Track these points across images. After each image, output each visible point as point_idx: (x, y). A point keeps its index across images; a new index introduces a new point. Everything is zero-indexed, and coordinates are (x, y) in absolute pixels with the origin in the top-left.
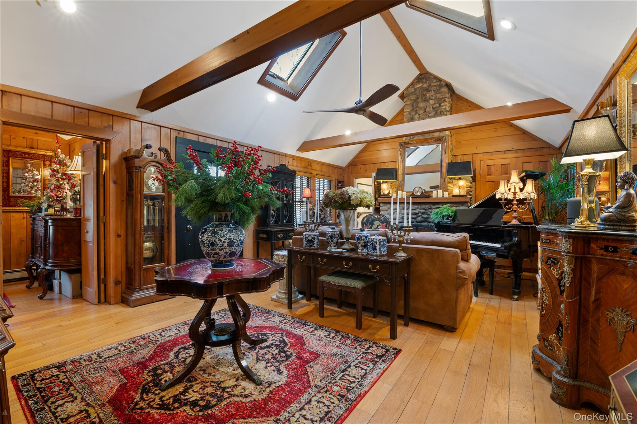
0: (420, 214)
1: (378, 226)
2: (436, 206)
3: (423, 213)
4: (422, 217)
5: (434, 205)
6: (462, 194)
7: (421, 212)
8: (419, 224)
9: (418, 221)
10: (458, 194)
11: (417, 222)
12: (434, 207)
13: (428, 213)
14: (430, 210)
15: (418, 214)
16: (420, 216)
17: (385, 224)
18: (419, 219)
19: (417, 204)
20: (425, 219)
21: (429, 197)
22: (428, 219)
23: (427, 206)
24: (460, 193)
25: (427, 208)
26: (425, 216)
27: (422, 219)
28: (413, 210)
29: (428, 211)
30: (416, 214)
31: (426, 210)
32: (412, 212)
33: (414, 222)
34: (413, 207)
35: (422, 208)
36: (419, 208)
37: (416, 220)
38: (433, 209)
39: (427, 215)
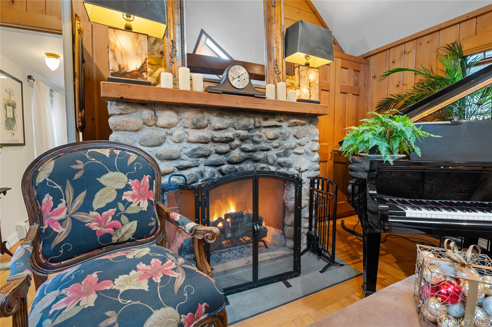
0: (237, 142)
1: (120, 192)
2: (272, 122)
3: (243, 140)
4: (243, 150)
5: (266, 119)
6: (314, 98)
7: (238, 136)
8: (237, 167)
9: (235, 160)
10: (307, 98)
11: (230, 162)
12: (266, 123)
13: (256, 139)
14: (257, 132)
15: (232, 140)
16: (237, 146)
17: (147, 179)
18: (236, 154)
19: (229, 115)
20: (248, 154)
21: (265, 98)
22: (255, 154)
23: (252, 121)
24: (310, 96)
25: (252, 126)
26: (249, 146)
27: (243, 154)
28: (220, 129)
29: (253, 134)
30: (228, 141)
31: (249, 130)
32: (219, 135)
33: (224, 164)
34: (221, 122)
35: (242, 127)
36: (235, 125)
37: (229, 157)
38: (264, 130)
39: (252, 144)
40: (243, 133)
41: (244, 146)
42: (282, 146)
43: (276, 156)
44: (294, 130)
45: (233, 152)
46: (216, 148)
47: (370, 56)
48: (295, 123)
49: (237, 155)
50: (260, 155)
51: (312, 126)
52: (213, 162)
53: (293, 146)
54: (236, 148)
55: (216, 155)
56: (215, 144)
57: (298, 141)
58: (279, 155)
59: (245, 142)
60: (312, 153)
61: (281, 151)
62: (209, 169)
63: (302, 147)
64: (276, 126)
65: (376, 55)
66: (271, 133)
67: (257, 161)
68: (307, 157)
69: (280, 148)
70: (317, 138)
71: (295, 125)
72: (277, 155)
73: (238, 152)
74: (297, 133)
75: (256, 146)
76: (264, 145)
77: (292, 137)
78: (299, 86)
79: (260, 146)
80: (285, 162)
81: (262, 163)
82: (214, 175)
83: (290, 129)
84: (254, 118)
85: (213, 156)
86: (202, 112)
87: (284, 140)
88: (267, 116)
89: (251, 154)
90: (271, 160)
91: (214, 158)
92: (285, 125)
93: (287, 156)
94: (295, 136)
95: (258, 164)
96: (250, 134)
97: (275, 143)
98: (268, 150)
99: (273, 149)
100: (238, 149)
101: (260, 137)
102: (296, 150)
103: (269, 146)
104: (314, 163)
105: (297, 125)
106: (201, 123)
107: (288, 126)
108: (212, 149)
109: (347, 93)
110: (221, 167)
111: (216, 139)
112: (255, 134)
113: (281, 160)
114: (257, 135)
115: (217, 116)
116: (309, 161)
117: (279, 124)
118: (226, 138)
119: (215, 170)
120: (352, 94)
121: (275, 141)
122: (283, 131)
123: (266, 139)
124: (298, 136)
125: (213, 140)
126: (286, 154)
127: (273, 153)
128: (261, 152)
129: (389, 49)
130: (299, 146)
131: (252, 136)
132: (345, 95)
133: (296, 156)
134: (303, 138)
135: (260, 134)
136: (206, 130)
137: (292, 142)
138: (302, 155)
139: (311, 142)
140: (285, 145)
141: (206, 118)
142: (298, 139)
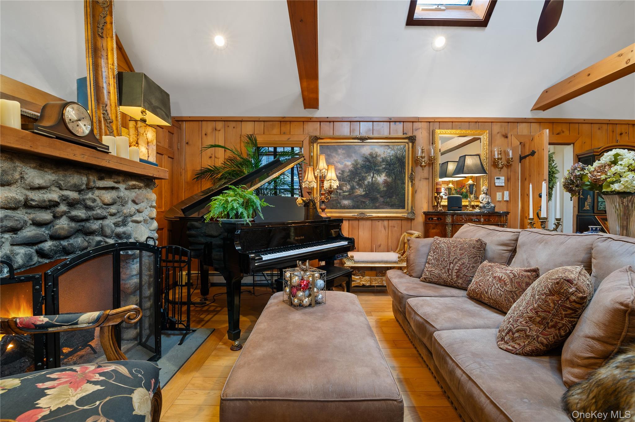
0: (63, 208)
2: (109, 183)
3: (72, 204)
4: (73, 219)
5: (101, 179)
6: (152, 159)
7: (65, 199)
8: (65, 243)
9: (63, 233)
10: (146, 158)
12: (101, 184)
13: (89, 203)
14: (90, 195)
15: (57, 205)
16: (64, 213)
18: (63, 224)
19: (51, 169)
20: (79, 224)
21: (108, 153)
22: (88, 224)
23: (84, 179)
24: (148, 157)
25: (84, 187)
26: (80, 213)
27: (73, 224)
28: (40, 188)
29: (84, 197)
30: (51, 206)
31: (80, 191)
32: (36, 196)
33: (46, 241)
34: (42, 178)
35: (71, 186)
36: (62, 183)
37: (53, 230)
38: (97, 192)
39: (84, 211)
40: (73, 195)
41: (74, 213)
42: (121, 213)
43: (113, 226)
44: (132, 194)
45: (58, 221)
46: (32, 216)
47: (183, 121)
48: (134, 185)
49: (66, 226)
50: (95, 225)
51: (149, 190)
52: (29, 237)
53: (132, 213)
54: (62, 216)
55: (33, 228)
56: (29, 211)
57: (137, 207)
58: (117, 225)
59: (75, 208)
60: (150, 220)
61: (120, 219)
62: (22, 251)
63: (141, 214)
64: (113, 188)
65: (189, 122)
66: (108, 196)
67: (92, 233)
68: (145, 225)
69: (118, 215)
70: (154, 204)
71: (134, 187)
72: (114, 224)
73: (66, 222)
74: (136, 197)
75: (89, 213)
76: (98, 212)
77: (130, 202)
78: (137, 143)
79: (95, 212)
80: (124, 233)
81: (96, 236)
82: (31, 258)
83: (127, 193)
84: (87, 175)
85: (28, 229)
86: (12, 160)
87: (123, 206)
88: (103, 175)
89: (83, 224)
90: (108, 231)
91: (29, 232)
92: (122, 186)
93: (125, 225)
94: (134, 202)
95: (91, 237)
96: (81, 197)
97: (113, 209)
98: (104, 218)
99: (109, 217)
100: (64, 218)
101: (94, 201)
102: (134, 218)
103: (105, 213)
104: (152, 232)
105: (135, 188)
106: (9, 178)
107: (126, 189)
108: (26, 217)
109: (162, 155)
110: (41, 245)
111: (34, 203)
112: (88, 197)
113: (120, 230)
114: (90, 199)
115: (34, 168)
116: (148, 230)
117: (116, 185)
118: (50, 201)
119: (31, 250)
120: (167, 157)
121: (112, 207)
122: (122, 194)
123: (100, 204)
124: (137, 201)
125: (27, 205)
126: (124, 223)
127: (109, 222)
128: (95, 222)
129: (202, 121)
130: (138, 213)
131: (84, 200)
132: (161, 156)
133: (135, 224)
134: (142, 204)
135: (93, 197)
136: (13, 188)
137: (130, 208)
138: (140, 224)
139: (149, 209)
140: (125, 211)
141: (19, 169)
142: (137, 204)
